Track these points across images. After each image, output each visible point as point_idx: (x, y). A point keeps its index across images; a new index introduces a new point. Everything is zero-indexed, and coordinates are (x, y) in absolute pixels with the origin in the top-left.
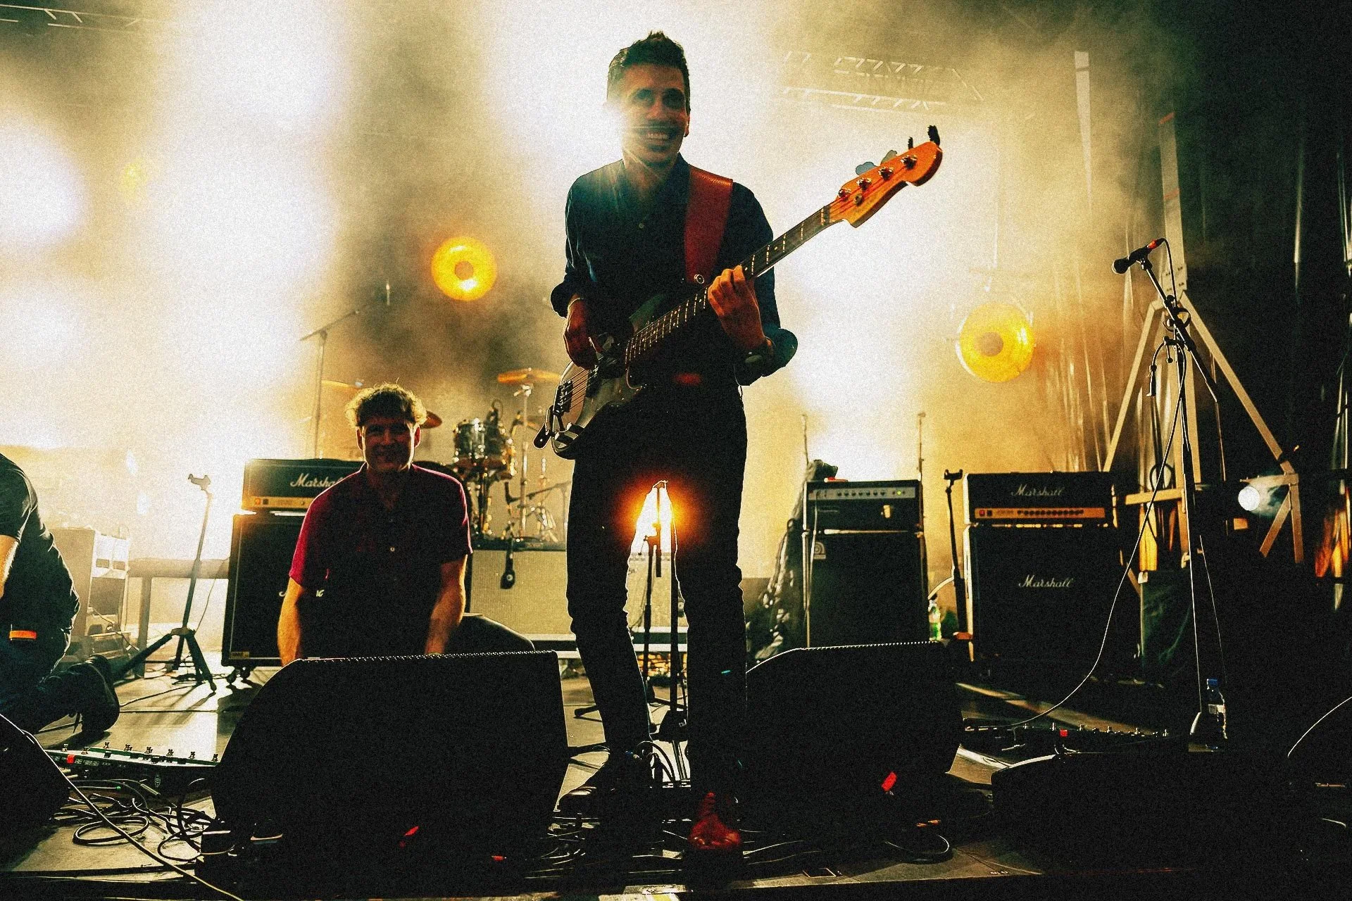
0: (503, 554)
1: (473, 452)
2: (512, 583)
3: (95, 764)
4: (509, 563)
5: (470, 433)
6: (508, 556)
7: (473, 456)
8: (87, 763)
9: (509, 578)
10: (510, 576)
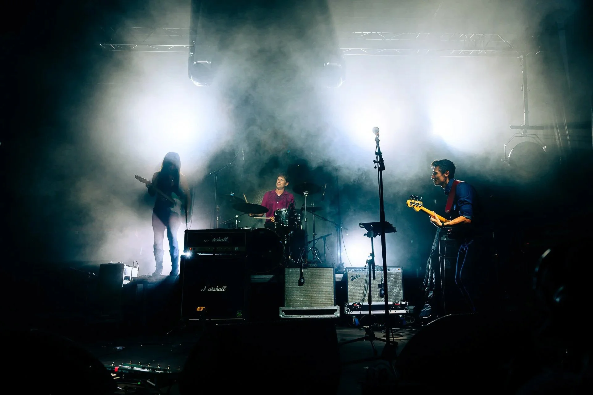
0: (298, 270)
1: (283, 224)
2: (304, 283)
3: (127, 372)
4: (302, 274)
5: (282, 215)
6: (301, 271)
7: (283, 225)
8: (124, 371)
9: (302, 281)
10: (302, 280)
